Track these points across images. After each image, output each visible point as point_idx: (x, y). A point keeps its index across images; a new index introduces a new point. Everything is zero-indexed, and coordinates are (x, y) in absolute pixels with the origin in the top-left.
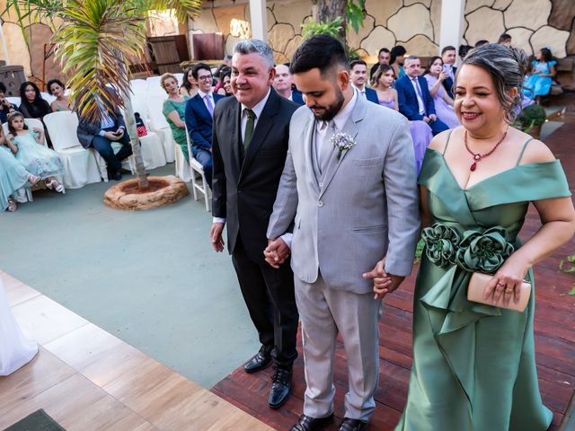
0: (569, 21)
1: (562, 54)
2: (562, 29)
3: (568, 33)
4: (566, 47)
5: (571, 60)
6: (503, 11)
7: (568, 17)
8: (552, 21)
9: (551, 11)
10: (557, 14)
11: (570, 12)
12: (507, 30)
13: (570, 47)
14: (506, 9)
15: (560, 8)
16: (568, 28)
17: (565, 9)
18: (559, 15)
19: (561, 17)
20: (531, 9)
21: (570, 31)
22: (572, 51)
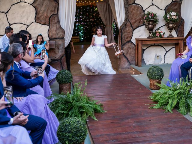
0: (47, 20)
1: (46, 39)
2: (44, 24)
3: (48, 27)
4: (48, 35)
5: (53, 42)
6: (6, 13)
7: (46, 17)
8: (37, 19)
9: (36, 14)
10: (39, 15)
11: (47, 14)
12: (10, 25)
13: (51, 35)
14: (7, 12)
15: (41, 12)
16: (47, 23)
17: (44, 12)
18: (41, 16)
19: (42, 17)
20: (23, 12)
21: (49, 25)
22: (52, 36)
